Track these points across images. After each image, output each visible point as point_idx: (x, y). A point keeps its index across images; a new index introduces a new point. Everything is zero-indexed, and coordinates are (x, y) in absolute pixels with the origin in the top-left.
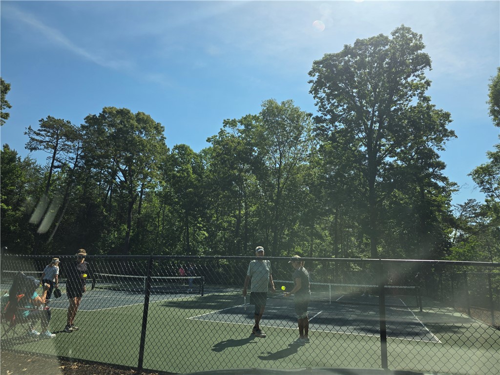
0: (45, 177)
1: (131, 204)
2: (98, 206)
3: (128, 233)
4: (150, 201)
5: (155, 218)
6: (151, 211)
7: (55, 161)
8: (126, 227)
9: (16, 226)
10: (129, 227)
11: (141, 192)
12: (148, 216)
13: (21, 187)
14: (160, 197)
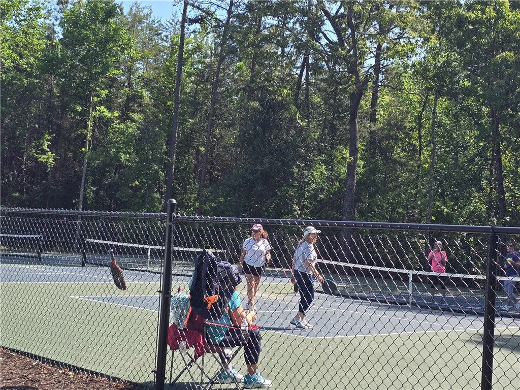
0: (172, 45)
1: (356, 98)
2: (283, 106)
3: (352, 167)
4: (397, 89)
5: (412, 129)
6: (402, 112)
7: (189, 8)
8: (347, 153)
9: (130, 154)
10: (353, 152)
11: (377, 68)
12: (395, 126)
13: (130, 71)
14: (426, 78)
